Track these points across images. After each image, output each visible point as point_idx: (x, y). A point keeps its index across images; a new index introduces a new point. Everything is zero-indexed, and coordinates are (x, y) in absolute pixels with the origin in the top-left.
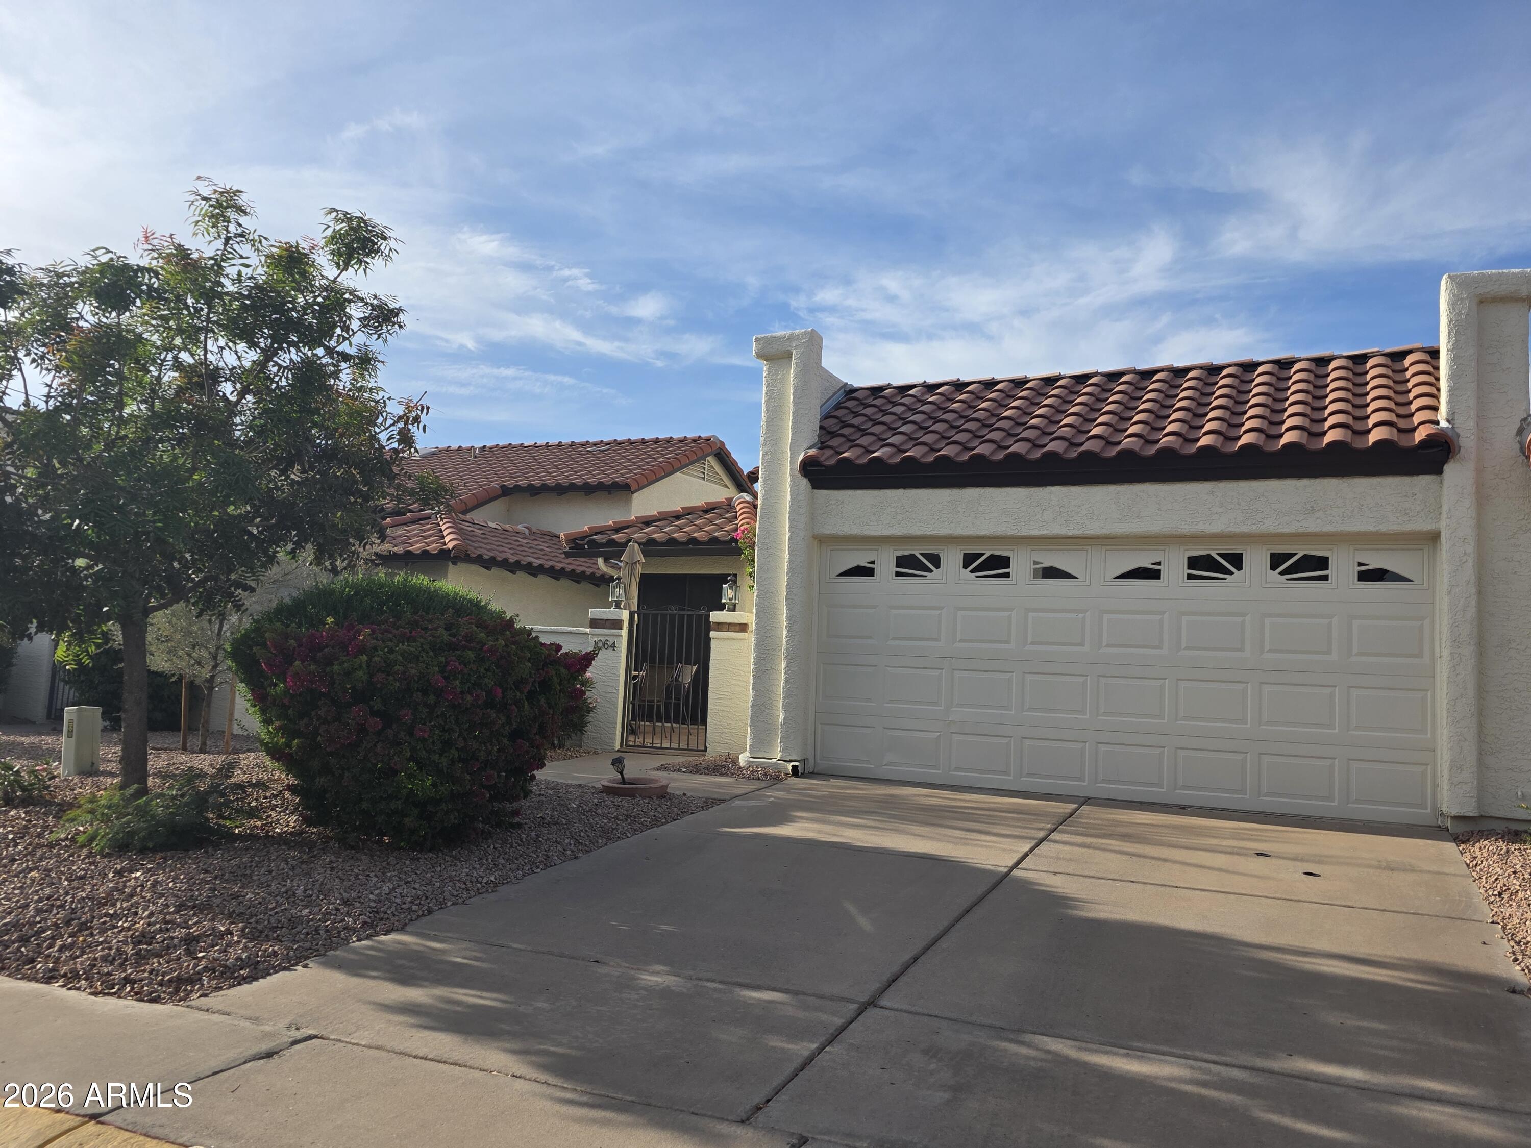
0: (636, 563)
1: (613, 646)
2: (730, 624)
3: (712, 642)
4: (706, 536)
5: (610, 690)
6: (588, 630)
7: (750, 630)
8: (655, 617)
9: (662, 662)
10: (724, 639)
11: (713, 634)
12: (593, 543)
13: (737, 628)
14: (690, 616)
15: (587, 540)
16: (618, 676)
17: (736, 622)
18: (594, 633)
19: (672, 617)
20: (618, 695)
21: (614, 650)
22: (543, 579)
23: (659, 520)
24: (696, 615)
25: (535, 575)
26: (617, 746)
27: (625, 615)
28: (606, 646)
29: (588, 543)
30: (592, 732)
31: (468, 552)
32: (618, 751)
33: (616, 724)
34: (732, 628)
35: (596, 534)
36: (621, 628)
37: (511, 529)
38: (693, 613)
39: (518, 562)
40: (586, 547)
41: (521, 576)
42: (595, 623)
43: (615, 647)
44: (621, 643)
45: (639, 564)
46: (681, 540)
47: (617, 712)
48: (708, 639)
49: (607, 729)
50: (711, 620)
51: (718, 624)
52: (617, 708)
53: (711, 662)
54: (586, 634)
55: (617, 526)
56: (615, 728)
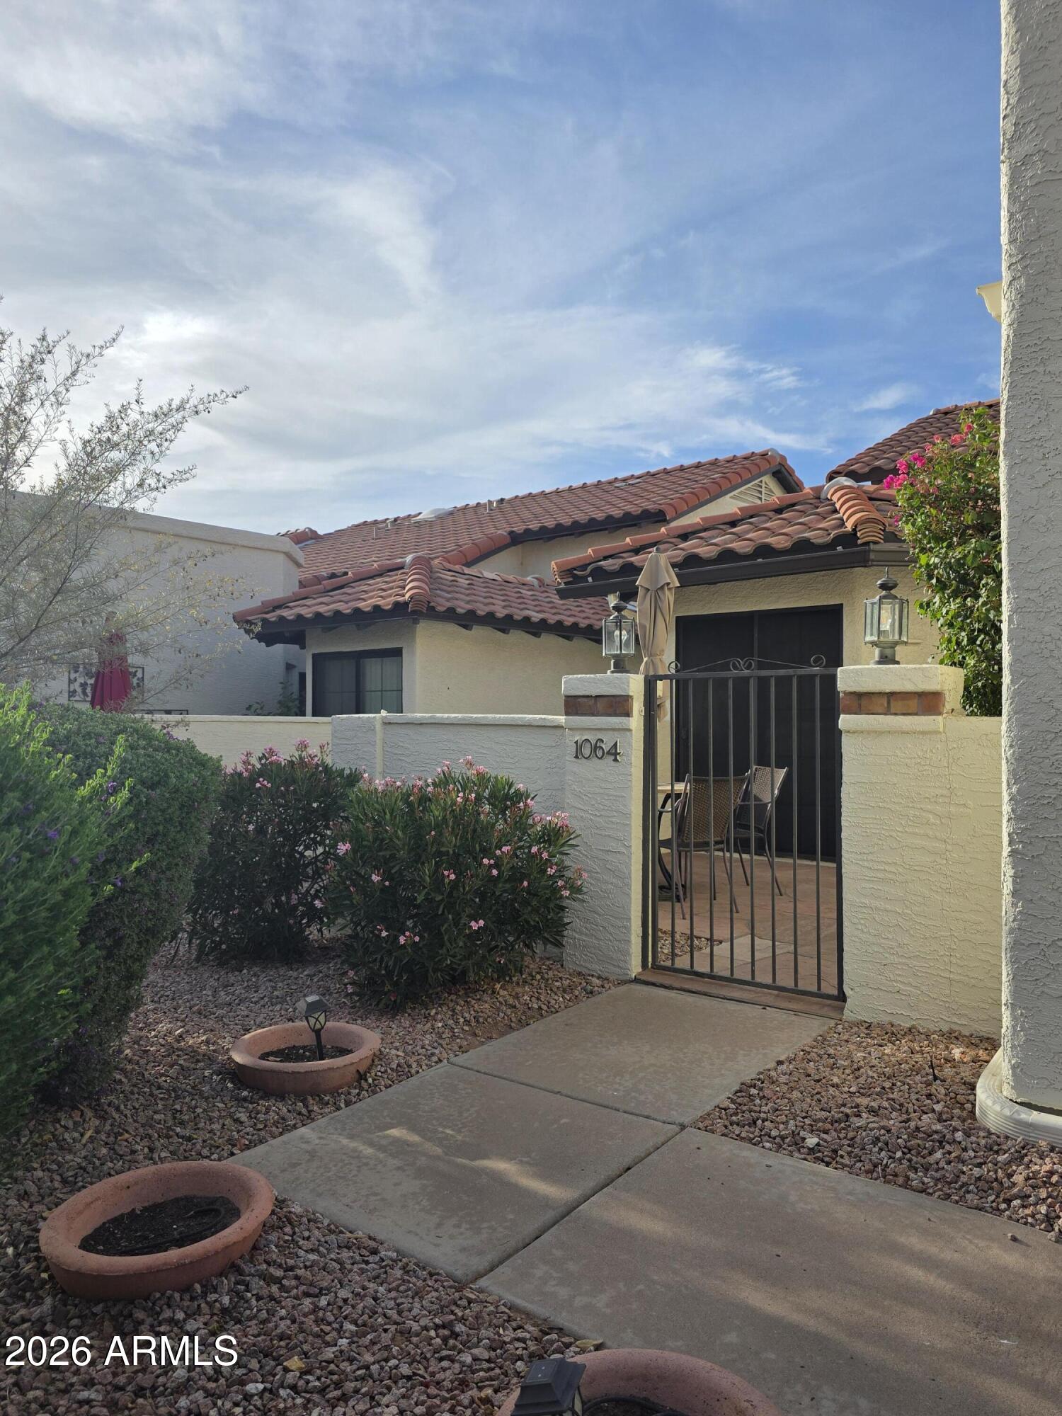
0: (662, 588)
1: (614, 753)
2: (892, 695)
3: (846, 742)
4: (786, 541)
5: (613, 845)
6: (562, 719)
7: (948, 707)
8: (701, 685)
9: (721, 770)
10: (879, 733)
11: (844, 721)
12: (599, 573)
13: (914, 703)
14: (783, 682)
15: (590, 568)
16: (627, 815)
17: (909, 687)
18: (574, 725)
19: (742, 683)
20: (630, 858)
21: (616, 760)
22: (549, 640)
23: (705, 530)
24: (800, 677)
25: (536, 635)
26: (635, 968)
27: (634, 684)
28: (599, 753)
29: (592, 574)
30: (581, 933)
31: (432, 604)
32: (636, 980)
33: (629, 919)
34: (896, 705)
35: (605, 558)
36: (628, 714)
37: (514, 580)
38: (790, 672)
39: (509, 617)
40: (590, 579)
41: (517, 636)
42: (574, 705)
43: (616, 754)
44: (630, 745)
45: (670, 589)
46: (741, 551)
47: (629, 895)
48: (833, 737)
49: (611, 929)
50: (842, 685)
51: (859, 696)
52: (628, 886)
53: (844, 789)
54: (559, 727)
55: (638, 545)
56: (628, 929)
